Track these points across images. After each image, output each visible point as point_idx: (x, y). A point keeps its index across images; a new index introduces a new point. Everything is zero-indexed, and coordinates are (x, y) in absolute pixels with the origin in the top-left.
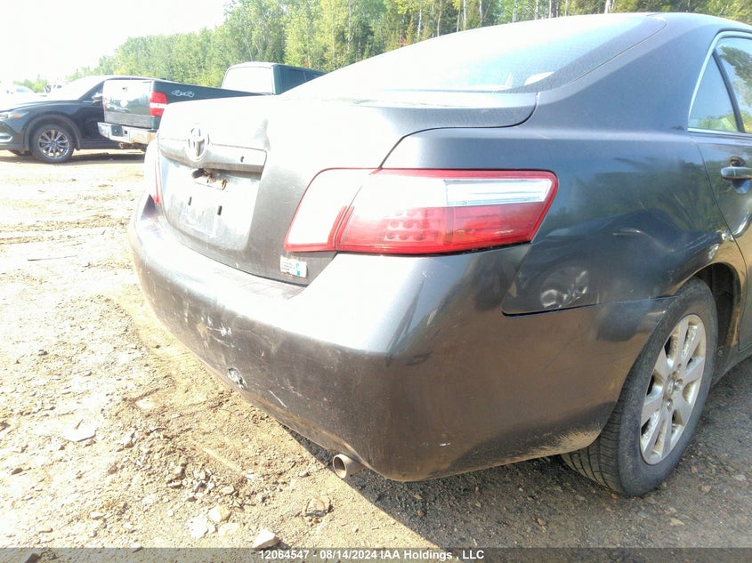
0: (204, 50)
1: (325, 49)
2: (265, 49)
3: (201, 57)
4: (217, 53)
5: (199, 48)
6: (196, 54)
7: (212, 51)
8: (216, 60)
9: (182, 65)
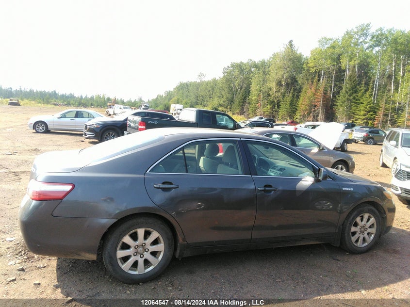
0: (213, 89)
1: (270, 89)
2: (241, 89)
3: (211, 93)
4: (218, 90)
5: (210, 89)
6: (209, 91)
7: (217, 90)
8: (218, 94)
9: (202, 96)
